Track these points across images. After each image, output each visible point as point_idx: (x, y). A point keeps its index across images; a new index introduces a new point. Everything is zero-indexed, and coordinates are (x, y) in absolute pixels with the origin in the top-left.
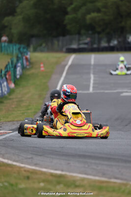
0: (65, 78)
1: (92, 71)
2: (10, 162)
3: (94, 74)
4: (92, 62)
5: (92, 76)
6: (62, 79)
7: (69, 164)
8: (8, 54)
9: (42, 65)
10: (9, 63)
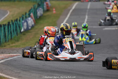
0: (69, 18)
1: (87, 13)
2: (4, 75)
3: (88, 15)
4: (89, 7)
5: (87, 17)
6: (67, 19)
7: (41, 76)
8: (34, 2)
9: (54, 9)
10: (32, 8)
